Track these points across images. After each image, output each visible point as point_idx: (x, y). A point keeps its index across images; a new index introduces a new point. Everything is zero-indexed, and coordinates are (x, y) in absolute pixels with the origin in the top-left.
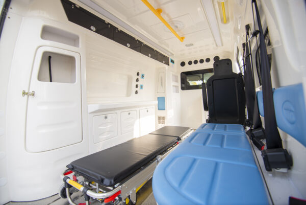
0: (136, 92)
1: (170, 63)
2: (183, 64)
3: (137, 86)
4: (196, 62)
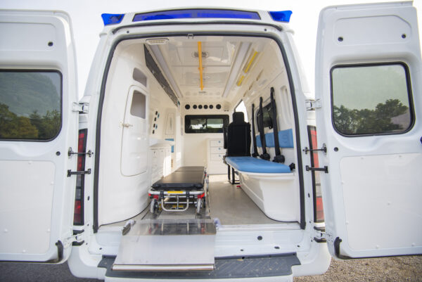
0: (153, 132)
2: (187, 107)
3: (154, 126)
4: (200, 107)
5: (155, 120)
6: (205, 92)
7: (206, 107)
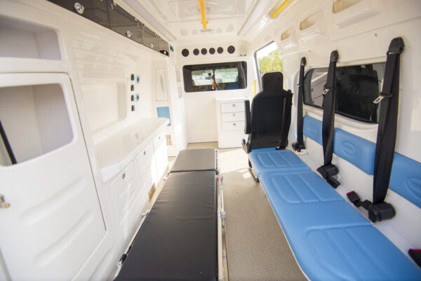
0: (133, 108)
1: (170, 52)
2: (185, 53)
3: (132, 98)
4: (204, 51)
5: (132, 88)
6: (210, 30)
7: (212, 51)
